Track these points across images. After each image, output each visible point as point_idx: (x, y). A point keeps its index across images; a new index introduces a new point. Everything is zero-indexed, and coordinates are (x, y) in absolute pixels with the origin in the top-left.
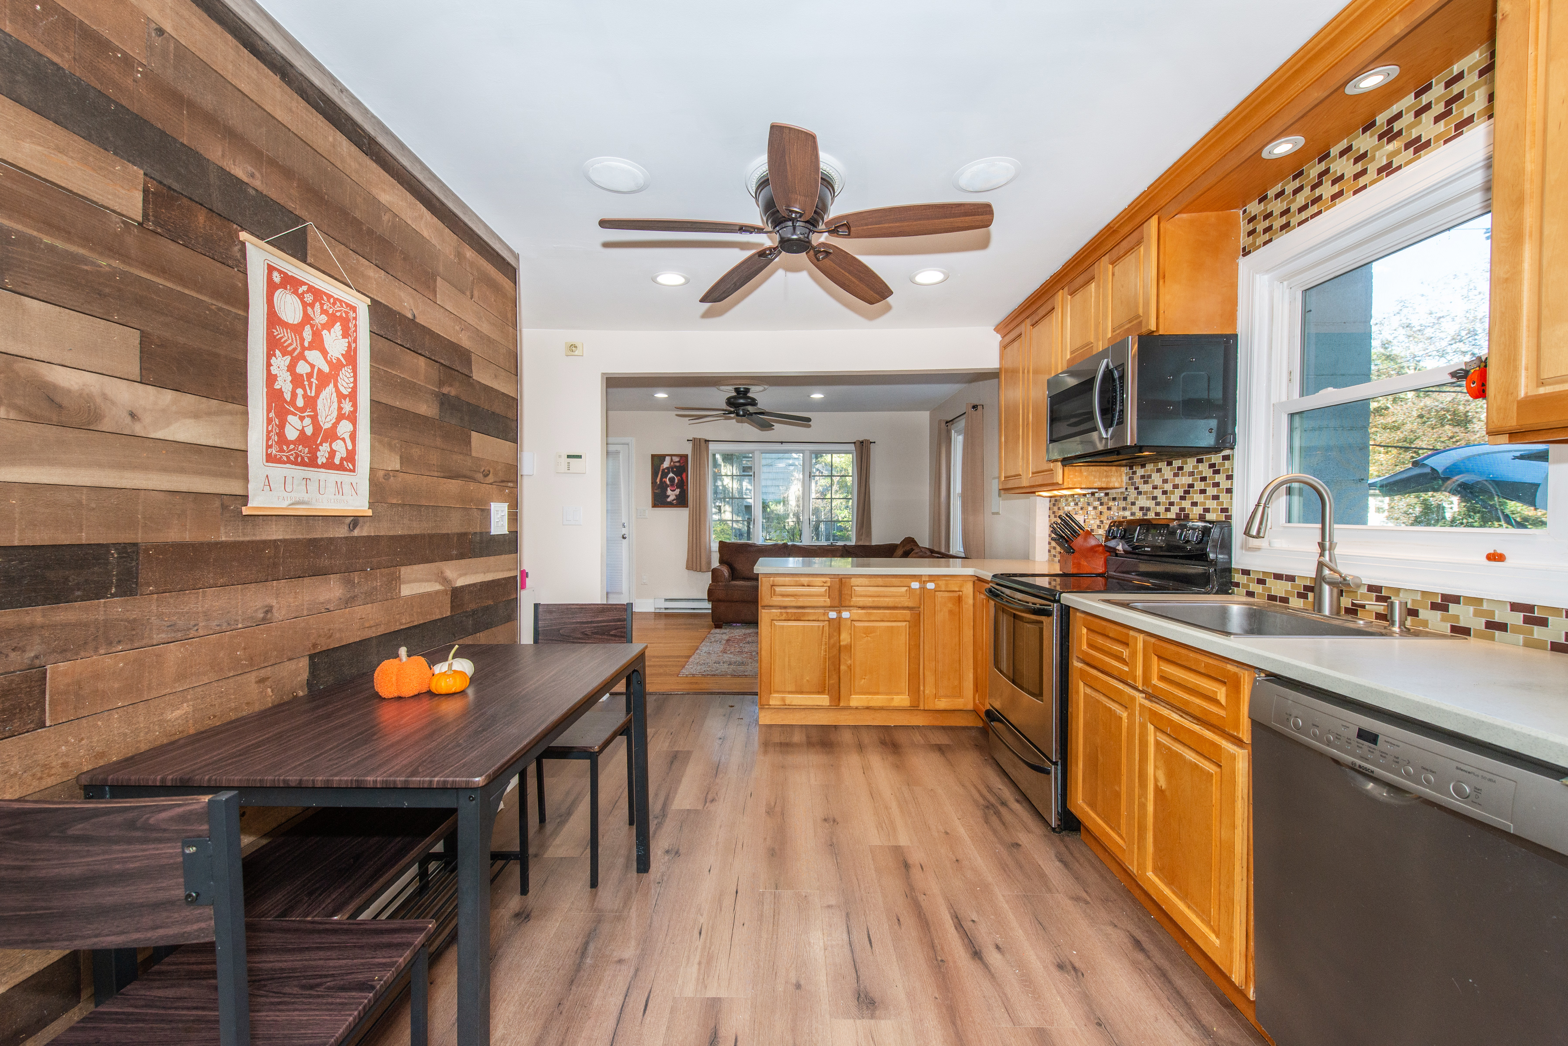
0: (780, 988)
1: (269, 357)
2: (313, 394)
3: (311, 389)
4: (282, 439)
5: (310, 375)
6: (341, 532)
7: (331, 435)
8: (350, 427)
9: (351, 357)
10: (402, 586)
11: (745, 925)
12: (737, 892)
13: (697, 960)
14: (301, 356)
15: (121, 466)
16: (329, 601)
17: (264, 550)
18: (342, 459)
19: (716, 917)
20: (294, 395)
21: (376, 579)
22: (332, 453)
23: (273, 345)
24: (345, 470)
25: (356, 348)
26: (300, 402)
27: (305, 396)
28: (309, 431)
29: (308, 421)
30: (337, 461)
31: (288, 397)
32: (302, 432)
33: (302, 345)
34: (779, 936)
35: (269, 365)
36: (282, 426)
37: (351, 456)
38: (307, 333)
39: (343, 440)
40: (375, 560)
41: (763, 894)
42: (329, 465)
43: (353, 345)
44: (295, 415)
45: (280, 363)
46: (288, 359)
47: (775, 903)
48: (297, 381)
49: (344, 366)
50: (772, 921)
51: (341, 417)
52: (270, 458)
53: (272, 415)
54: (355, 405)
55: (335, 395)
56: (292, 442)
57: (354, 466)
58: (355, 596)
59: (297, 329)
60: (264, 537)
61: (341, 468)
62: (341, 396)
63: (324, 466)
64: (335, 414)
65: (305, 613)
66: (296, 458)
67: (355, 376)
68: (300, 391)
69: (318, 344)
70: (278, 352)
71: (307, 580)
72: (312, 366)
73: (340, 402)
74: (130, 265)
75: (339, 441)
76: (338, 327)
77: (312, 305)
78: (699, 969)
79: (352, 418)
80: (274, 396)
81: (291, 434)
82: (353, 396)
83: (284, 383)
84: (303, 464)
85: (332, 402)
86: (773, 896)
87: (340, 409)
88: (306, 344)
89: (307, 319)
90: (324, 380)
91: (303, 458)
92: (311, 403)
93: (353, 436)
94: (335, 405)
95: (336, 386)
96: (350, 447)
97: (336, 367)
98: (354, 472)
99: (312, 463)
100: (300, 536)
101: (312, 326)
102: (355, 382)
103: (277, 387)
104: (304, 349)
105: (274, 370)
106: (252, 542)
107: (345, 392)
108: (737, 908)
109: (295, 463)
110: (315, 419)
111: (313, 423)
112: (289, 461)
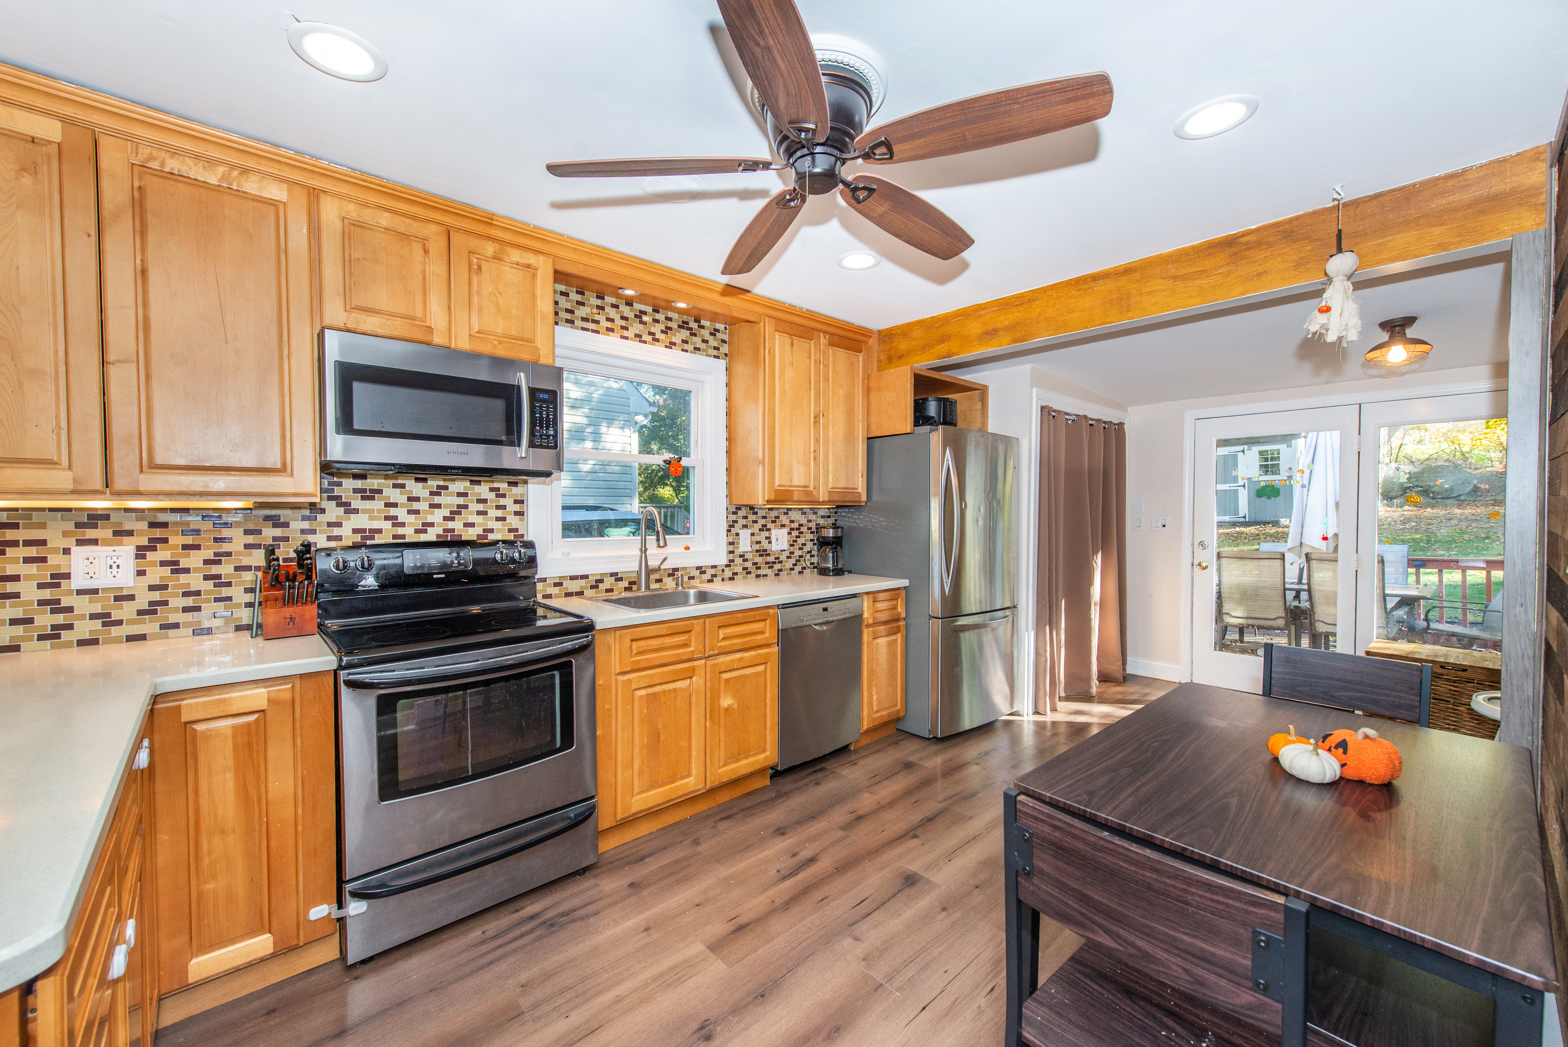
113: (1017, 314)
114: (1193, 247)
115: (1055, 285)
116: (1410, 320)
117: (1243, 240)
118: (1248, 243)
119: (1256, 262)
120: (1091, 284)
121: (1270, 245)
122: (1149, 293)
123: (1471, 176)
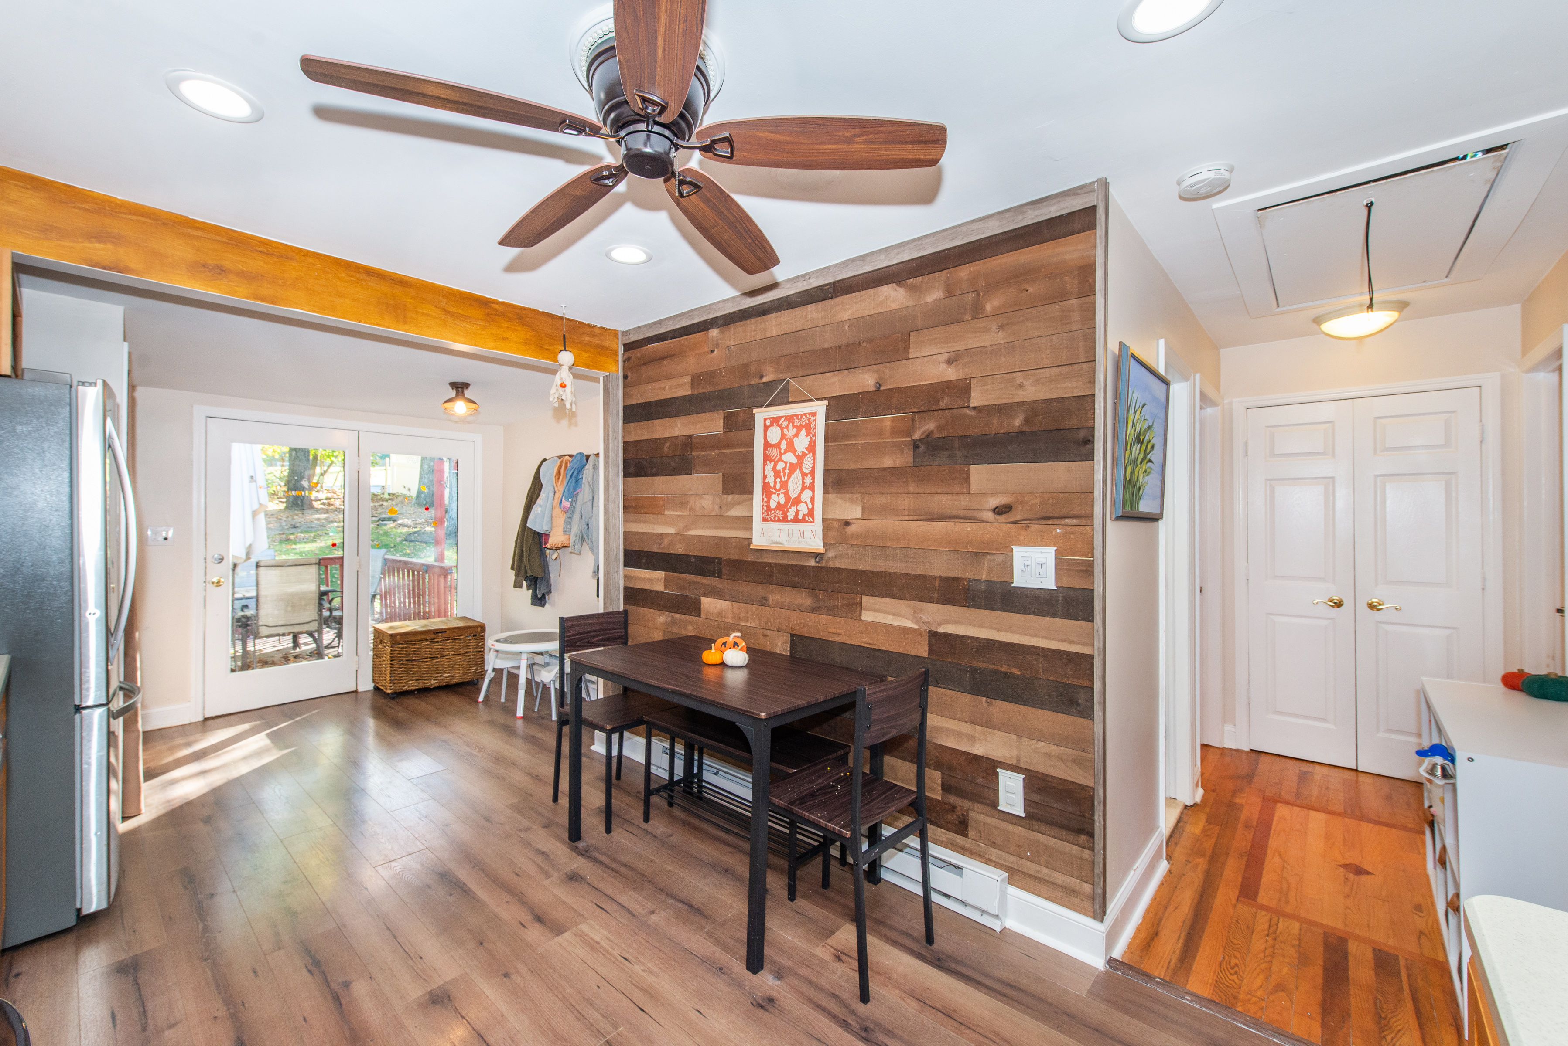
0: (519, 966)
1: (764, 465)
2: (786, 479)
3: (784, 477)
4: (769, 509)
5: (784, 469)
6: (812, 563)
7: (797, 501)
8: (811, 493)
9: (811, 448)
10: (863, 612)
11: (596, 987)
12: (642, 1010)
13: (602, 943)
14: (780, 460)
15: (717, 528)
16: (802, 605)
17: (765, 568)
18: (804, 515)
19: (630, 976)
20: (775, 483)
21: (838, 599)
22: (797, 512)
23: (767, 458)
24: (807, 522)
25: (815, 440)
26: (778, 486)
27: (781, 481)
28: (782, 502)
29: (782, 496)
30: (800, 517)
31: (772, 485)
32: (779, 503)
33: (780, 452)
34: (557, 999)
35: (764, 470)
36: (768, 502)
37: (811, 513)
38: (784, 445)
39: (806, 503)
40: (837, 586)
41: (615, 1026)
42: (796, 520)
43: (814, 438)
44: (775, 493)
45: (770, 466)
46: (773, 463)
47: (592, 1025)
48: (777, 474)
49: (807, 455)
50: (577, 1007)
51: (804, 488)
52: (764, 520)
53: (764, 496)
54: (813, 479)
55: (800, 475)
56: (773, 509)
57: (813, 519)
58: (820, 607)
59: (778, 445)
60: (765, 560)
61: (804, 520)
62: (804, 475)
63: (792, 521)
64: (800, 487)
65: (786, 607)
66: (775, 518)
67: (814, 459)
68: (778, 480)
69: (791, 448)
70: (768, 462)
71: (788, 588)
72: (786, 463)
73: (803, 479)
74: (706, 451)
75: (802, 504)
76: (803, 432)
77: (787, 427)
78: (594, 941)
79: (812, 487)
80: (766, 485)
81: (773, 505)
82: (812, 473)
83: (771, 479)
84: (779, 521)
85: (798, 481)
86: (602, 1031)
87: (803, 483)
88: (782, 451)
89: (783, 436)
90: (793, 468)
91: (779, 517)
92: (784, 484)
93: (812, 500)
94: (801, 482)
95: (801, 470)
96: (810, 507)
97: (801, 458)
98: (813, 522)
99: (785, 519)
100: (784, 562)
101: (786, 440)
102: (814, 463)
103: (767, 481)
104: (781, 454)
105: (766, 473)
106: (761, 562)
107: (806, 471)
108: (621, 996)
109: (774, 521)
110: (786, 494)
111: (785, 496)
112: (771, 520)
113: (261, 263)
114: (459, 292)
115: (318, 254)
116: (466, 385)
117: (494, 306)
118: (496, 310)
119: (502, 328)
120: (365, 277)
121: (510, 320)
122: (424, 314)
123: (597, 331)
